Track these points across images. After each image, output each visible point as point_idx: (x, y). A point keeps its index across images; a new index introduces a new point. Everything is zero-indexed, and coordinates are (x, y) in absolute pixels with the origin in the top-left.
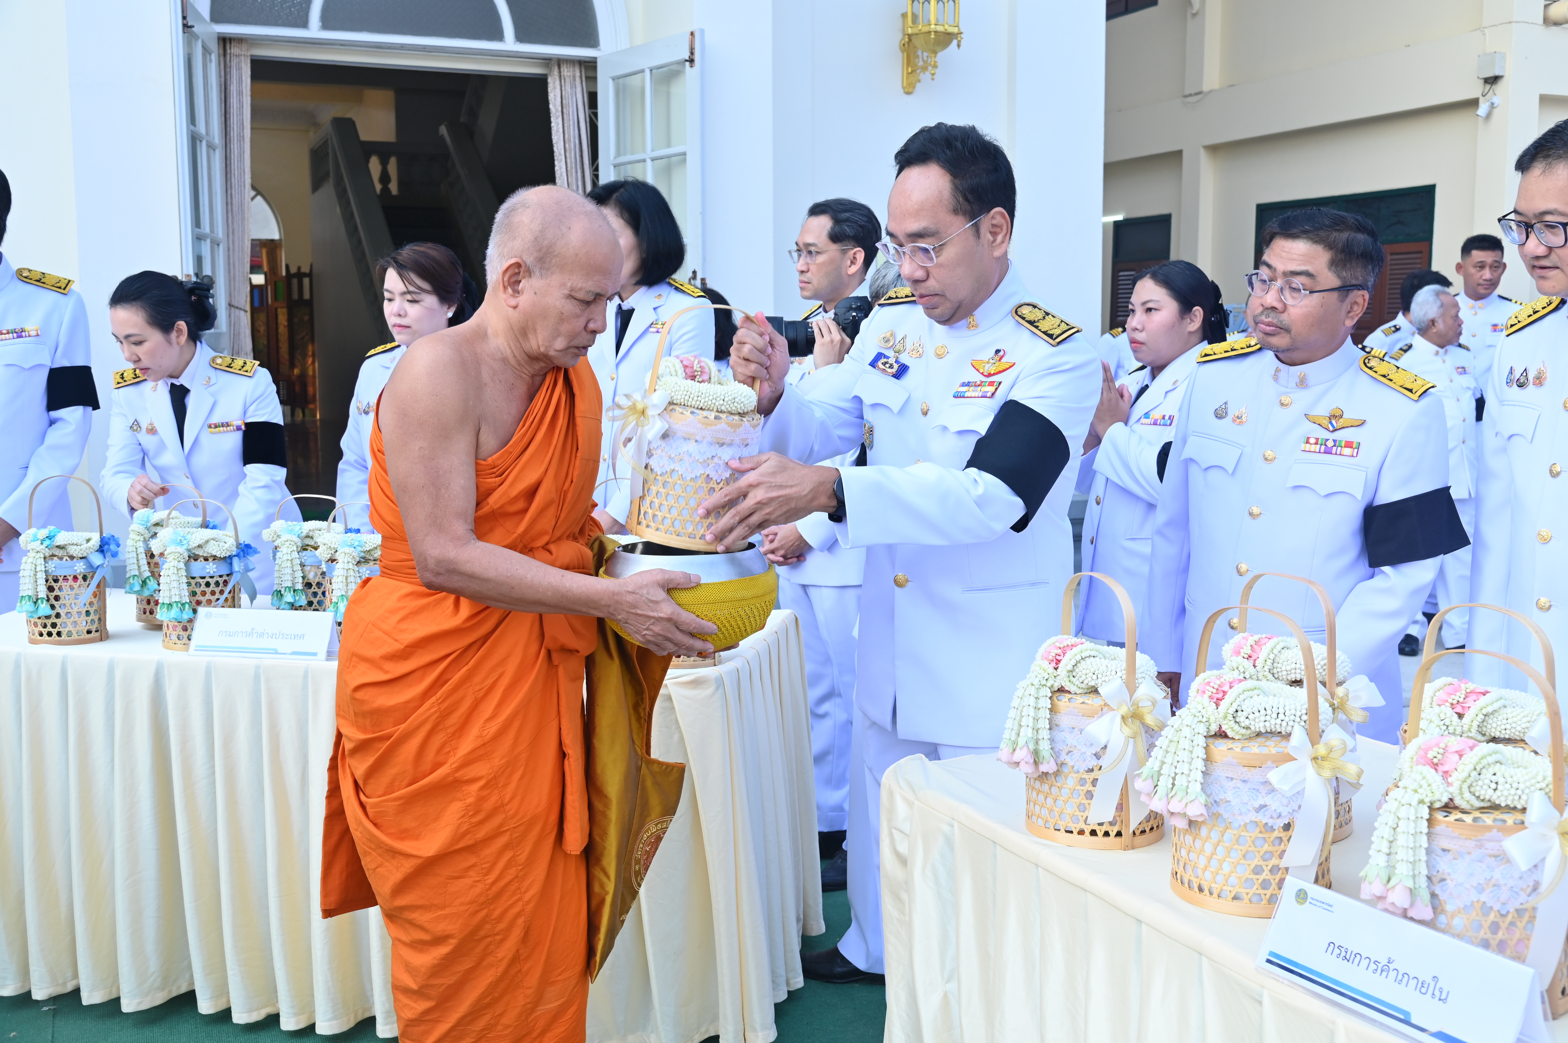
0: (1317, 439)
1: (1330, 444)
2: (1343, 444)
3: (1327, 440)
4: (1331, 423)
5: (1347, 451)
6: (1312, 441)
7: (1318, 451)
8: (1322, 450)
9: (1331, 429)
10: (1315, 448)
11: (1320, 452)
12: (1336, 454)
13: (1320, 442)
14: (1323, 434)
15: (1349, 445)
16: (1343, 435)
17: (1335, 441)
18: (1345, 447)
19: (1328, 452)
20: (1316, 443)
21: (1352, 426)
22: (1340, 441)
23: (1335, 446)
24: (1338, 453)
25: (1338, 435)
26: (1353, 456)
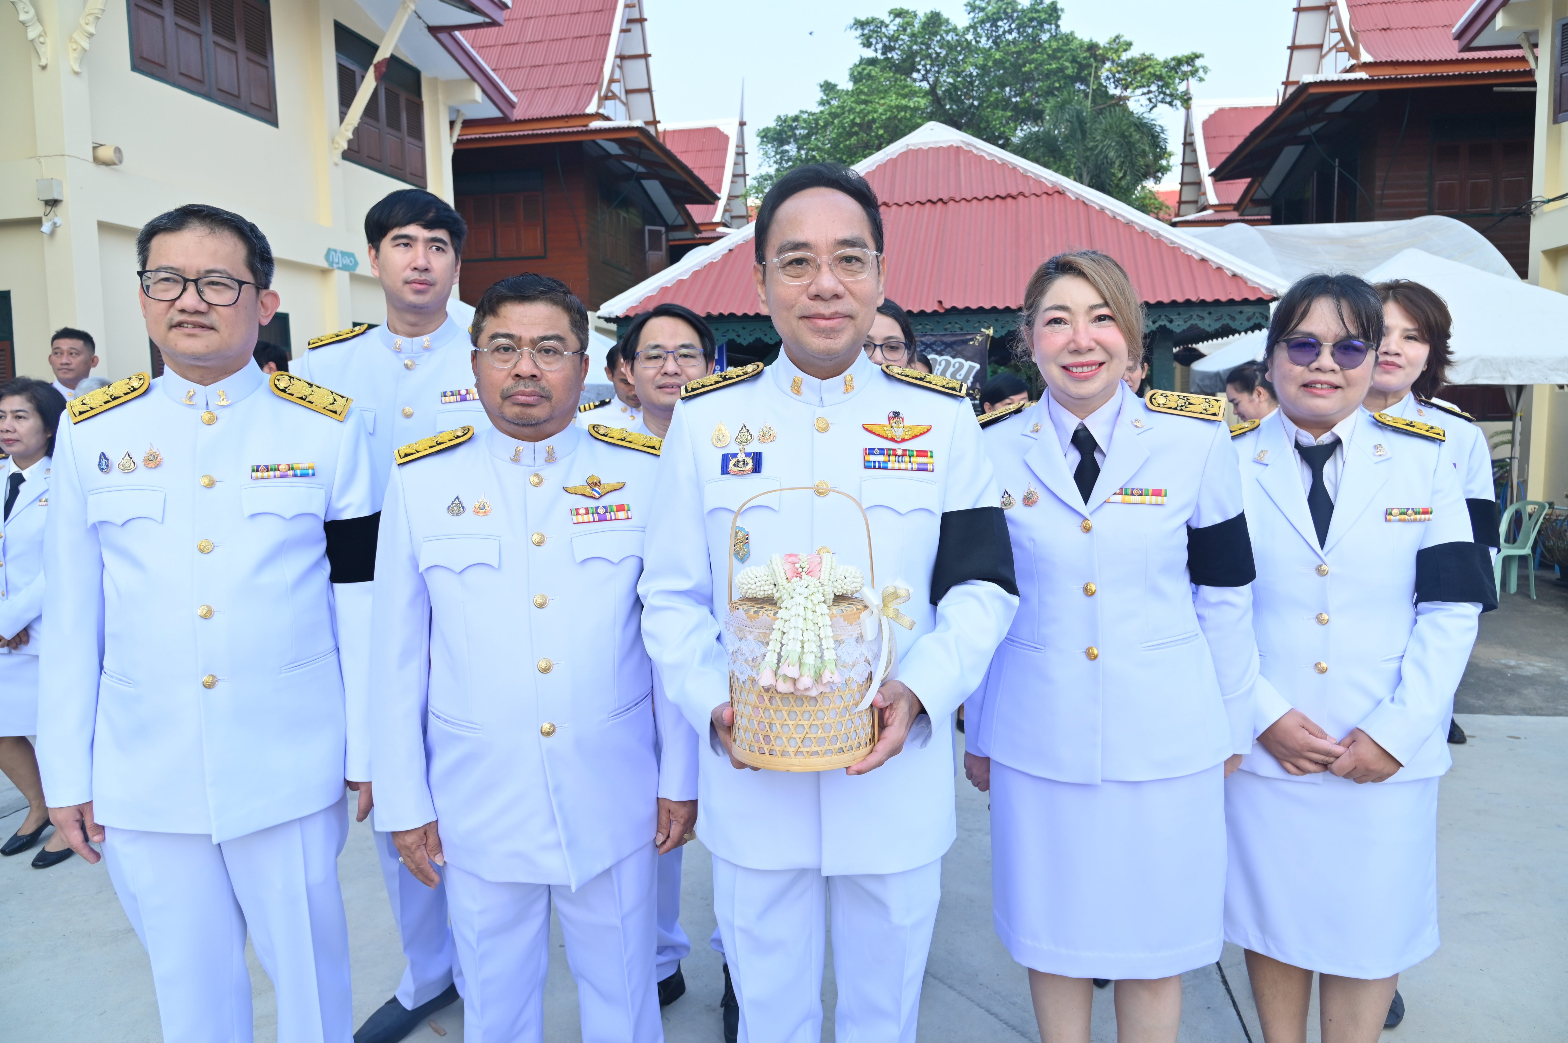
0: (587, 509)
1: (601, 511)
2: (615, 509)
3: (597, 508)
4: (593, 490)
5: (621, 515)
6: (582, 511)
7: (592, 520)
8: (597, 518)
9: (597, 495)
10: (589, 518)
11: (594, 521)
12: (611, 520)
13: (590, 511)
14: (591, 504)
15: (621, 508)
16: (611, 500)
17: (605, 507)
18: (618, 511)
19: (603, 519)
20: (587, 513)
21: (615, 490)
22: (611, 506)
23: (606, 512)
24: (613, 518)
25: (605, 501)
26: (628, 518)
